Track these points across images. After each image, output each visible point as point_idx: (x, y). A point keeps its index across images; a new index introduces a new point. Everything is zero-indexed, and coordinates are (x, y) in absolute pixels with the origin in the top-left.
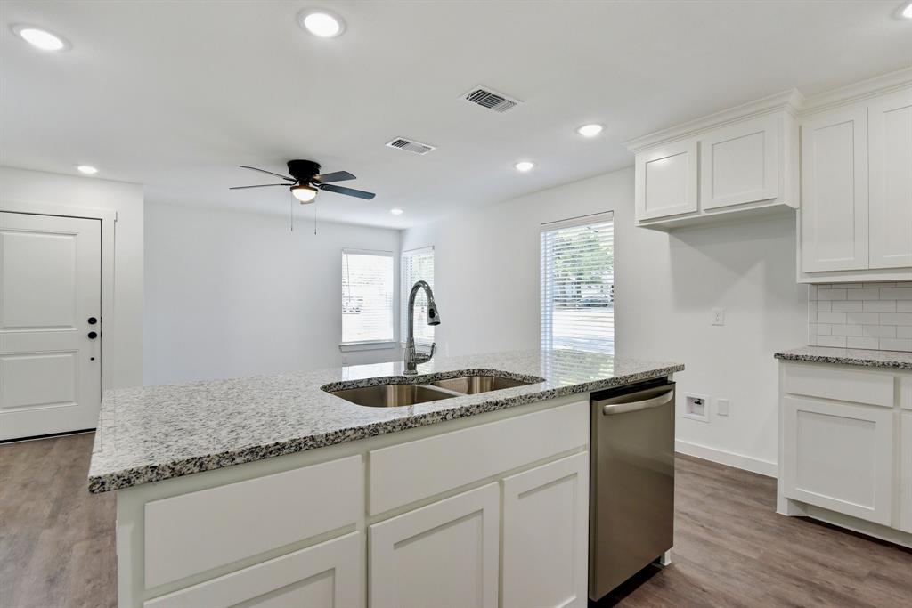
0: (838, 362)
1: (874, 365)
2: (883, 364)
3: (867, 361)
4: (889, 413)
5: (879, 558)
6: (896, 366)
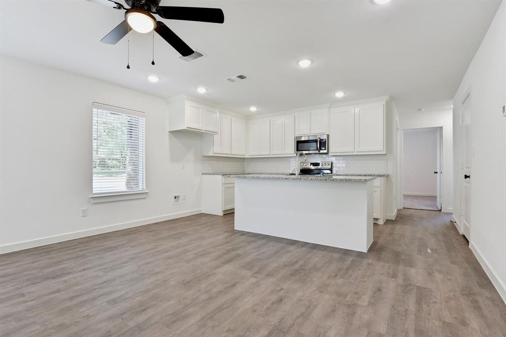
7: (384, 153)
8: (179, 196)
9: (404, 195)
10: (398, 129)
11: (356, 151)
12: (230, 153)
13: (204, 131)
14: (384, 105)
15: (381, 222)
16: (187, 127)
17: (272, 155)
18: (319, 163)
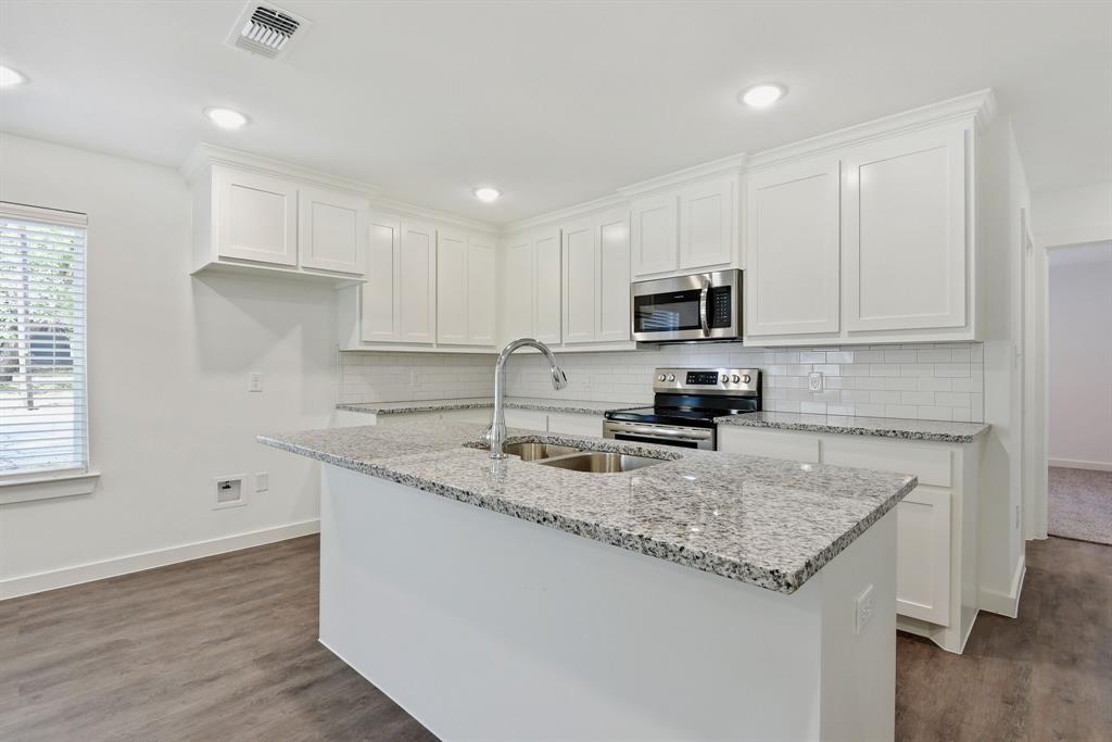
7: (971, 336)
8: (238, 482)
9: (1051, 469)
10: (1029, 245)
11: (846, 328)
12: (432, 341)
13: (301, 271)
14: (966, 132)
15: (953, 641)
16: (221, 258)
17: (567, 344)
18: (716, 374)
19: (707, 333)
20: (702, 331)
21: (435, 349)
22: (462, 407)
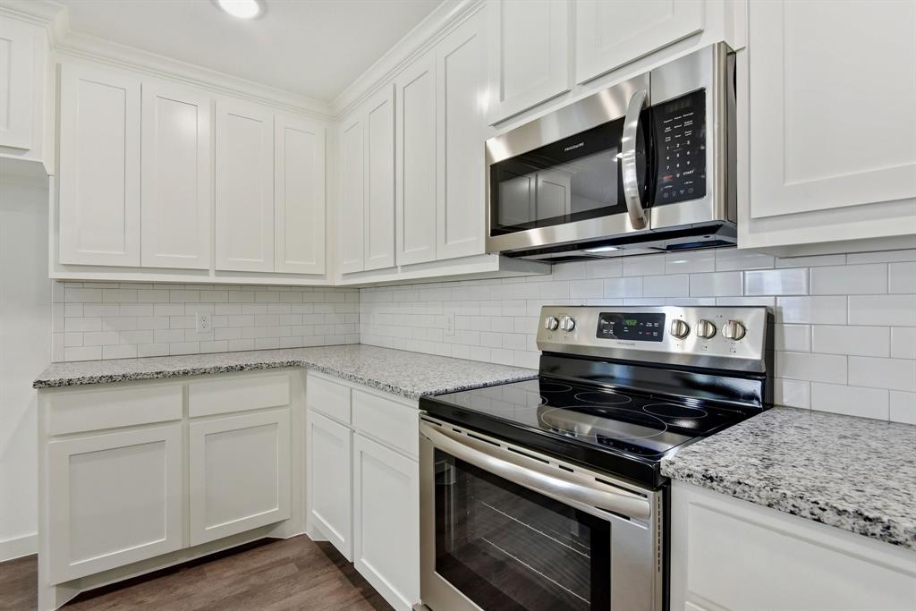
0: (126, 379)
1: (165, 376)
2: (174, 374)
3: (157, 373)
4: (178, 426)
5: (180, 591)
6: (186, 373)
18: (660, 318)
19: (639, 222)
20: (627, 217)
21: (212, 279)
22: (230, 370)
